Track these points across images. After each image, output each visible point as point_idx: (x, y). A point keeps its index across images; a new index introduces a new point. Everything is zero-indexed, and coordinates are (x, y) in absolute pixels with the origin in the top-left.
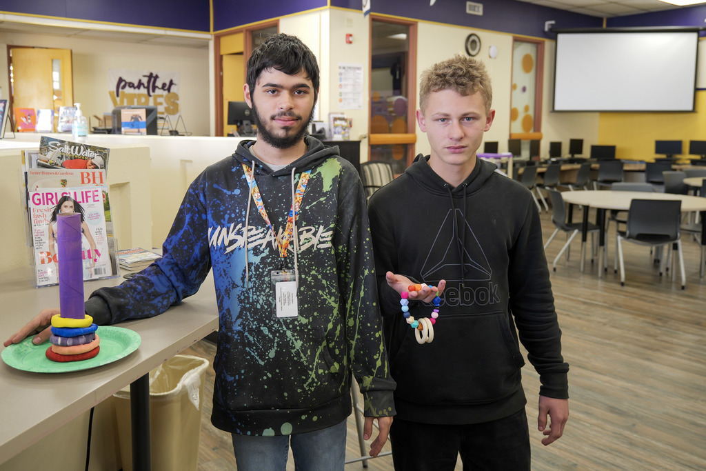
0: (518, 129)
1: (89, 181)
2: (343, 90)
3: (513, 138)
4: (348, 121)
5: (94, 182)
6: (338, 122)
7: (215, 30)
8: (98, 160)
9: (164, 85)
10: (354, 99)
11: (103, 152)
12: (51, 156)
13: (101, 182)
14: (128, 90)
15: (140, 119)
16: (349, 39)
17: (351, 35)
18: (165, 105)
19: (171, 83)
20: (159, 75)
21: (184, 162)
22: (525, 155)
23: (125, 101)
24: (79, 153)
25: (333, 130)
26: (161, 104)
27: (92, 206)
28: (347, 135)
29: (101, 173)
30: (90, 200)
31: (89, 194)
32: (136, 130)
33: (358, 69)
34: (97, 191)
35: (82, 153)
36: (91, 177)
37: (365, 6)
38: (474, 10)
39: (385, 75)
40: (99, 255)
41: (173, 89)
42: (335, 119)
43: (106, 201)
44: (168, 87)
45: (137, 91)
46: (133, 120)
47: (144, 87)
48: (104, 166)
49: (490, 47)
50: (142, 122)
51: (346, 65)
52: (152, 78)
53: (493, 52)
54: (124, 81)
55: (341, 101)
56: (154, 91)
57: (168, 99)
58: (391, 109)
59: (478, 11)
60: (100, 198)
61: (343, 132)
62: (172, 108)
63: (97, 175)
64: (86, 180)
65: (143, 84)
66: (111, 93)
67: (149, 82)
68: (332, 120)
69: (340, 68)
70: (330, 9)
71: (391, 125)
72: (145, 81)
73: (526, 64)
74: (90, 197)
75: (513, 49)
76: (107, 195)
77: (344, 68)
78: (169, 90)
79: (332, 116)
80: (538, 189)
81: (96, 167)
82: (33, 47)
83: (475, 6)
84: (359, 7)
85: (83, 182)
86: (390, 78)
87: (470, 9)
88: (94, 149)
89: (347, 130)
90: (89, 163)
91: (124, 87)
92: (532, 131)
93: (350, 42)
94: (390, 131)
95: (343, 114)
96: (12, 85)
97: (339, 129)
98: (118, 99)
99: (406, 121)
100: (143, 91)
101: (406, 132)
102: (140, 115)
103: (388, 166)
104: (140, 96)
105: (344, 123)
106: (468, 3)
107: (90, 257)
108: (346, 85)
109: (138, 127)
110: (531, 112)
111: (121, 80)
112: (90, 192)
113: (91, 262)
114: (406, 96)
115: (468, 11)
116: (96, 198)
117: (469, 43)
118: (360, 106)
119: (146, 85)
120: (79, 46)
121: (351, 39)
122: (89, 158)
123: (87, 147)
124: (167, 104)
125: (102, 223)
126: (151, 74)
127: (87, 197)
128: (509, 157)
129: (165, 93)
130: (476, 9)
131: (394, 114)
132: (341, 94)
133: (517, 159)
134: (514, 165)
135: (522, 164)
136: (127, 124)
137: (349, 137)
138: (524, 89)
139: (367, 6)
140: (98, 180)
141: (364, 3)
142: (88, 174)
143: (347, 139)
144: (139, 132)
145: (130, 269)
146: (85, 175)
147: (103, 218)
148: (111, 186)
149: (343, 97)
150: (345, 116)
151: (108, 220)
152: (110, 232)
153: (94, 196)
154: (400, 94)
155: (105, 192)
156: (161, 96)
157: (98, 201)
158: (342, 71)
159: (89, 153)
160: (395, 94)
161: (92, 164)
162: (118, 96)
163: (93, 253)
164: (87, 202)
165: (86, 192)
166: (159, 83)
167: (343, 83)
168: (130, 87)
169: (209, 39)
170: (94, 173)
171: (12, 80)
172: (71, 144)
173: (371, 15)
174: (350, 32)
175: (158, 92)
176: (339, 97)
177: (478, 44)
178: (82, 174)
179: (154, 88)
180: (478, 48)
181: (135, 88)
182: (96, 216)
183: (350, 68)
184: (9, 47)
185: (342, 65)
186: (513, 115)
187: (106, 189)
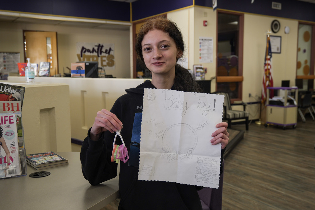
0: (301, 73)
1: (9, 109)
2: (202, 52)
3: (298, 78)
4: (204, 69)
5: (13, 110)
6: (199, 70)
7: (133, 20)
8: (16, 94)
9: (106, 51)
10: (208, 57)
11: (21, 90)
13: (18, 110)
14: (87, 54)
15: (81, 69)
16: (205, 24)
17: (206, 21)
18: (107, 61)
19: (110, 49)
20: (104, 45)
21: (104, 93)
22: (305, 88)
23: (86, 59)
24: (3, 90)
25: (195, 74)
26: (105, 61)
27: (8, 126)
28: (203, 77)
29: (18, 104)
30: (8, 122)
31: (6, 118)
32: (79, 75)
33: (211, 40)
34: (12, 116)
35: (5, 90)
36: (10, 106)
37: (214, 5)
38: (276, 7)
39: (226, 45)
40: (12, 160)
41: (112, 53)
42: (197, 68)
43: (19, 123)
44: (108, 52)
45: (92, 54)
46: (77, 69)
47: (96, 52)
49: (285, 27)
50: (83, 70)
51: (204, 38)
52: (100, 47)
53: (287, 30)
54: (85, 48)
55: (200, 58)
56: (101, 54)
57: (108, 58)
58: (229, 63)
59: (279, 7)
60: (14, 120)
61: (201, 75)
62: (110, 63)
63: (15, 105)
64: (7, 109)
65: (95, 50)
66: (78, 55)
67: (98, 49)
68: (195, 68)
69: (200, 40)
70: (195, 7)
71: (229, 71)
72: (96, 48)
73: (306, 37)
74: (7, 120)
75: (299, 28)
76: (20, 118)
77: (202, 40)
78: (109, 53)
79: (195, 67)
80: (313, 107)
81: (15, 100)
82: (37, 31)
83: (277, 5)
84: (211, 5)
85: (4, 110)
86: (230, 46)
87: (274, 6)
88: (14, 87)
89: (203, 74)
90: (10, 96)
91: (85, 52)
92: (309, 75)
93: (206, 25)
94: (228, 75)
95: (201, 65)
96: (26, 52)
97: (199, 74)
98: (82, 59)
99: (237, 69)
100: (95, 54)
101: (237, 75)
102: (82, 66)
103: (227, 94)
104: (93, 57)
105: (202, 71)
106: (273, 3)
107: (5, 162)
108: (203, 49)
109: (80, 73)
110: (309, 64)
111: (83, 48)
112: (7, 117)
113: (6, 165)
114: (238, 55)
115: (273, 7)
116: (12, 121)
117: (273, 25)
118: (211, 61)
119: (97, 50)
120: (61, 30)
121: (206, 24)
122: (10, 93)
124: (108, 61)
125: (15, 138)
126: (99, 45)
127: (5, 120)
128: (296, 89)
129: (107, 55)
130: (278, 6)
131: (230, 65)
132: (200, 54)
133: (300, 90)
134: (299, 93)
135: (303, 93)
136: (74, 72)
137: (204, 78)
138: (305, 51)
139: (215, 5)
140: (15, 109)
141: (213, 3)
142: (8, 105)
143: (203, 79)
144: (81, 76)
145: (37, 169)
146: (6, 105)
147: (16, 135)
148: (40, 110)
149: (202, 56)
150: (203, 67)
151: (20, 136)
152: (21, 145)
153: (10, 120)
154: (235, 54)
155: (19, 117)
156: (105, 57)
157: (13, 123)
158: (201, 41)
159: (10, 90)
160: (232, 54)
161: (13, 97)
162: (82, 56)
163: (8, 159)
164: (5, 123)
165: (5, 117)
166: (104, 50)
167: (202, 48)
168: (88, 52)
169: (130, 26)
170: (12, 104)
171: (26, 49)
173: (217, 10)
174: (205, 19)
175: (103, 54)
176: (199, 56)
177: (278, 26)
178: (4, 104)
179: (101, 52)
180: (278, 28)
181: (91, 52)
182: (10, 134)
183: (205, 40)
184: (24, 31)
185: (201, 38)
186: (299, 65)
187: (19, 115)
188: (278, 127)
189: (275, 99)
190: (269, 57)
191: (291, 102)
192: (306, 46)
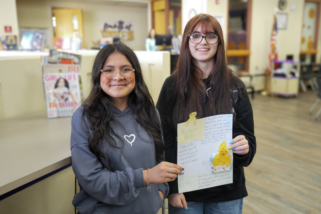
0: (305, 48)
3: (302, 53)
8: (76, 60)
11: (79, 57)
12: (54, 58)
13: (78, 70)
16: (217, 2)
18: (127, 36)
19: (130, 26)
20: (124, 22)
22: (308, 61)
23: (108, 35)
26: (125, 36)
27: (73, 82)
29: (78, 67)
34: (75, 75)
35: (69, 57)
36: (73, 68)
40: (77, 105)
44: (128, 27)
45: (113, 30)
48: (79, 63)
49: (292, 5)
52: (121, 23)
53: (293, 7)
54: (108, 24)
60: (77, 78)
63: (76, 68)
64: (71, 70)
65: (117, 26)
66: (101, 31)
73: (311, 14)
74: (72, 77)
76: (80, 77)
78: (129, 29)
81: (76, 64)
82: (64, 8)
85: (69, 71)
88: (75, 55)
90: (72, 61)
91: (107, 28)
92: (312, 49)
94: (237, 48)
98: (105, 34)
99: (245, 44)
100: (116, 29)
102: (110, 40)
104: (115, 32)
107: (72, 105)
110: (312, 39)
111: (106, 24)
122: (72, 59)
123: (71, 54)
124: (129, 36)
125: (78, 90)
126: (120, 21)
128: (298, 62)
129: (127, 30)
133: (303, 63)
138: (309, 27)
140: (76, 70)
147: (78, 88)
151: (81, 88)
152: (82, 94)
153: (74, 77)
154: (244, 30)
156: (125, 32)
159: (72, 57)
161: (74, 62)
162: (105, 32)
163: (74, 104)
164: (71, 80)
166: (124, 25)
168: (110, 27)
169: (148, 3)
172: (63, 53)
175: (124, 30)
177: (285, 4)
178: (69, 67)
179: (122, 28)
181: (113, 28)
182: (75, 87)
184: (53, 8)
186: (303, 40)
187: (80, 74)
188: (281, 97)
189: (279, 71)
190: (274, 33)
191: (293, 74)
192: (311, 22)
